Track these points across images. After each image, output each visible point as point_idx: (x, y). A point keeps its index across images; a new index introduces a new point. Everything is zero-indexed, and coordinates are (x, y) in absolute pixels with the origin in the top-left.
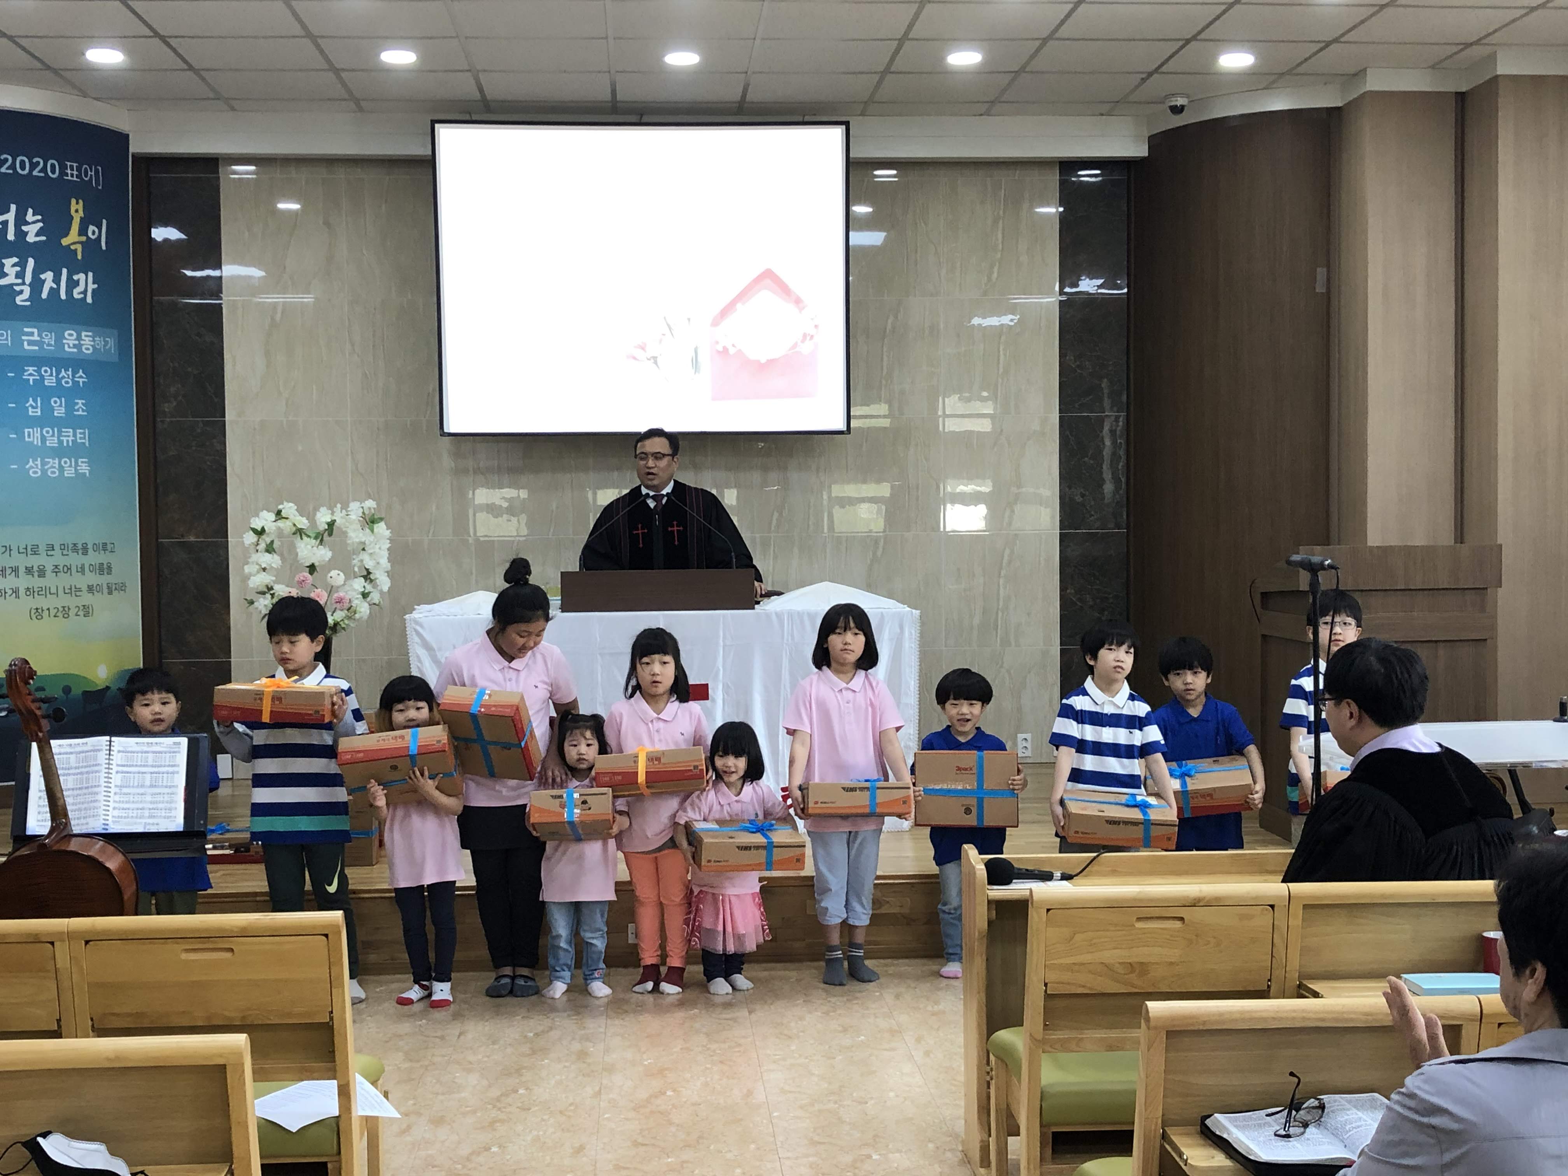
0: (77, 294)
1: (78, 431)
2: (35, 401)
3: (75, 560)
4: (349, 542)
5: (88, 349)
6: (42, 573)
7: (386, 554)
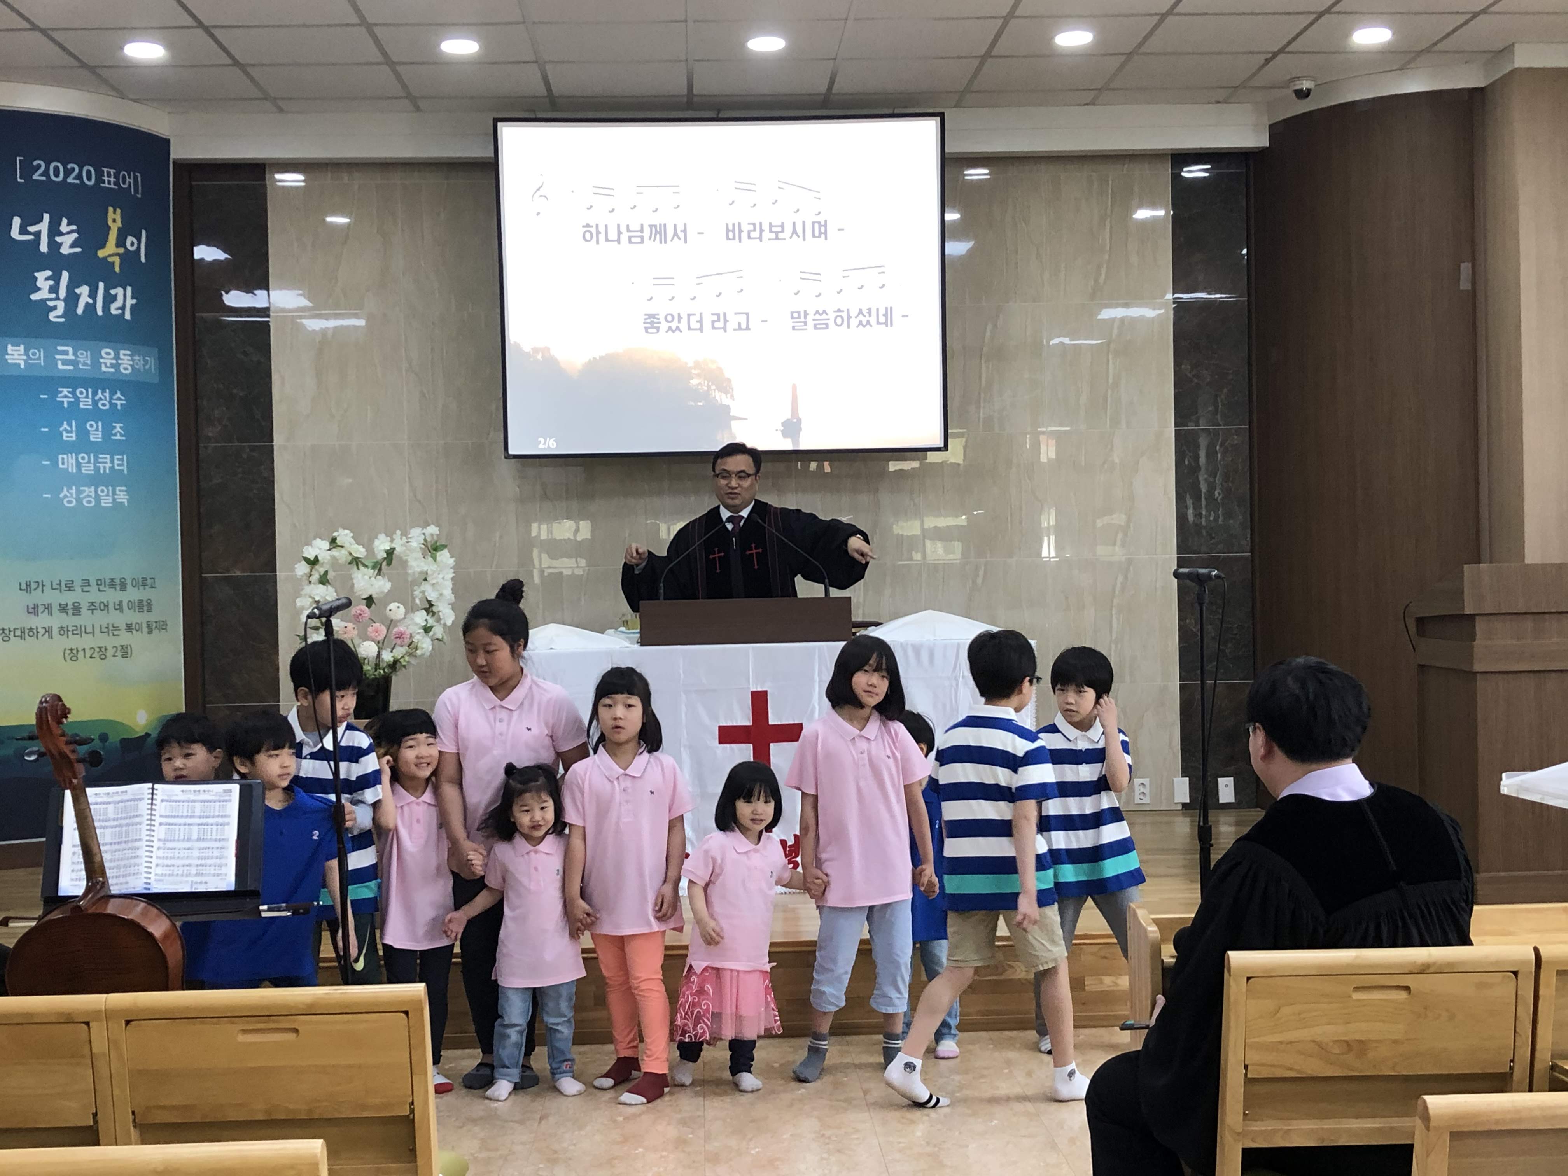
0: (114, 310)
1: (116, 457)
2: (70, 425)
3: (112, 596)
4: (410, 572)
5: (126, 369)
6: (77, 610)
7: (449, 584)
